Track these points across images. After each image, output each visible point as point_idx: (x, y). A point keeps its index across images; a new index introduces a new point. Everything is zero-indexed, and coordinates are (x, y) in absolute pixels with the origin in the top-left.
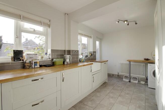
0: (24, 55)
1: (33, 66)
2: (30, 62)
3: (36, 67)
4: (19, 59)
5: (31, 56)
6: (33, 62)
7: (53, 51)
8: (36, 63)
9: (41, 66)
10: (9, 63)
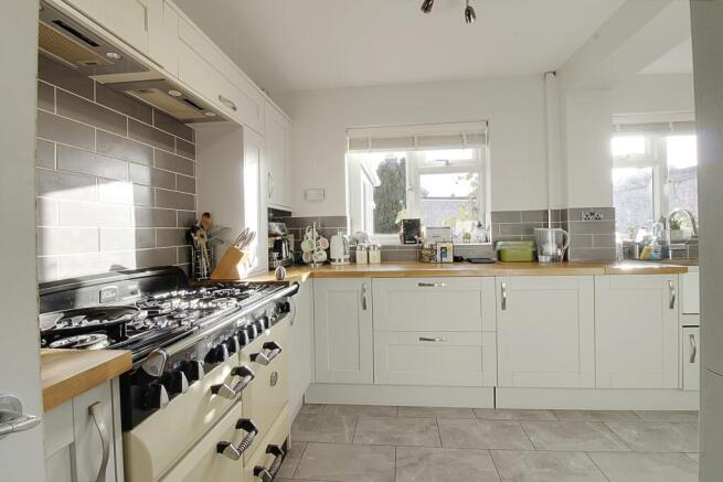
0: (423, 229)
1: (438, 256)
2: (432, 248)
3: (444, 259)
4: (413, 239)
5: (436, 232)
6: (439, 248)
7: (497, 216)
8: (444, 251)
9: (457, 260)
10: (394, 247)
